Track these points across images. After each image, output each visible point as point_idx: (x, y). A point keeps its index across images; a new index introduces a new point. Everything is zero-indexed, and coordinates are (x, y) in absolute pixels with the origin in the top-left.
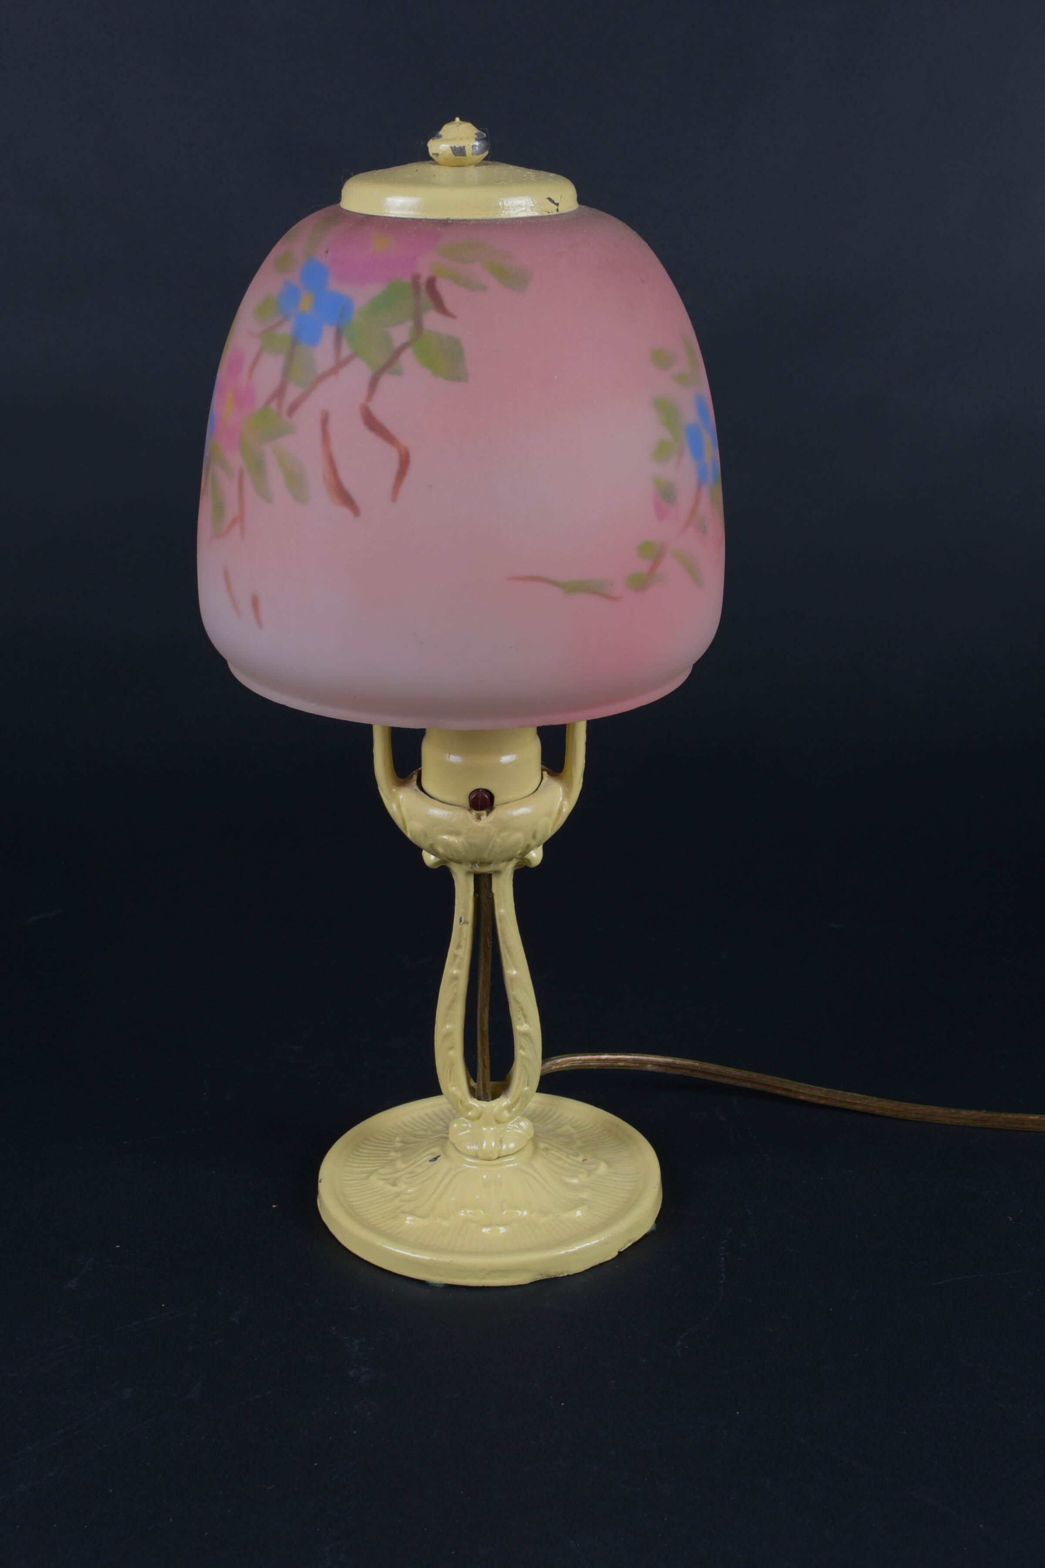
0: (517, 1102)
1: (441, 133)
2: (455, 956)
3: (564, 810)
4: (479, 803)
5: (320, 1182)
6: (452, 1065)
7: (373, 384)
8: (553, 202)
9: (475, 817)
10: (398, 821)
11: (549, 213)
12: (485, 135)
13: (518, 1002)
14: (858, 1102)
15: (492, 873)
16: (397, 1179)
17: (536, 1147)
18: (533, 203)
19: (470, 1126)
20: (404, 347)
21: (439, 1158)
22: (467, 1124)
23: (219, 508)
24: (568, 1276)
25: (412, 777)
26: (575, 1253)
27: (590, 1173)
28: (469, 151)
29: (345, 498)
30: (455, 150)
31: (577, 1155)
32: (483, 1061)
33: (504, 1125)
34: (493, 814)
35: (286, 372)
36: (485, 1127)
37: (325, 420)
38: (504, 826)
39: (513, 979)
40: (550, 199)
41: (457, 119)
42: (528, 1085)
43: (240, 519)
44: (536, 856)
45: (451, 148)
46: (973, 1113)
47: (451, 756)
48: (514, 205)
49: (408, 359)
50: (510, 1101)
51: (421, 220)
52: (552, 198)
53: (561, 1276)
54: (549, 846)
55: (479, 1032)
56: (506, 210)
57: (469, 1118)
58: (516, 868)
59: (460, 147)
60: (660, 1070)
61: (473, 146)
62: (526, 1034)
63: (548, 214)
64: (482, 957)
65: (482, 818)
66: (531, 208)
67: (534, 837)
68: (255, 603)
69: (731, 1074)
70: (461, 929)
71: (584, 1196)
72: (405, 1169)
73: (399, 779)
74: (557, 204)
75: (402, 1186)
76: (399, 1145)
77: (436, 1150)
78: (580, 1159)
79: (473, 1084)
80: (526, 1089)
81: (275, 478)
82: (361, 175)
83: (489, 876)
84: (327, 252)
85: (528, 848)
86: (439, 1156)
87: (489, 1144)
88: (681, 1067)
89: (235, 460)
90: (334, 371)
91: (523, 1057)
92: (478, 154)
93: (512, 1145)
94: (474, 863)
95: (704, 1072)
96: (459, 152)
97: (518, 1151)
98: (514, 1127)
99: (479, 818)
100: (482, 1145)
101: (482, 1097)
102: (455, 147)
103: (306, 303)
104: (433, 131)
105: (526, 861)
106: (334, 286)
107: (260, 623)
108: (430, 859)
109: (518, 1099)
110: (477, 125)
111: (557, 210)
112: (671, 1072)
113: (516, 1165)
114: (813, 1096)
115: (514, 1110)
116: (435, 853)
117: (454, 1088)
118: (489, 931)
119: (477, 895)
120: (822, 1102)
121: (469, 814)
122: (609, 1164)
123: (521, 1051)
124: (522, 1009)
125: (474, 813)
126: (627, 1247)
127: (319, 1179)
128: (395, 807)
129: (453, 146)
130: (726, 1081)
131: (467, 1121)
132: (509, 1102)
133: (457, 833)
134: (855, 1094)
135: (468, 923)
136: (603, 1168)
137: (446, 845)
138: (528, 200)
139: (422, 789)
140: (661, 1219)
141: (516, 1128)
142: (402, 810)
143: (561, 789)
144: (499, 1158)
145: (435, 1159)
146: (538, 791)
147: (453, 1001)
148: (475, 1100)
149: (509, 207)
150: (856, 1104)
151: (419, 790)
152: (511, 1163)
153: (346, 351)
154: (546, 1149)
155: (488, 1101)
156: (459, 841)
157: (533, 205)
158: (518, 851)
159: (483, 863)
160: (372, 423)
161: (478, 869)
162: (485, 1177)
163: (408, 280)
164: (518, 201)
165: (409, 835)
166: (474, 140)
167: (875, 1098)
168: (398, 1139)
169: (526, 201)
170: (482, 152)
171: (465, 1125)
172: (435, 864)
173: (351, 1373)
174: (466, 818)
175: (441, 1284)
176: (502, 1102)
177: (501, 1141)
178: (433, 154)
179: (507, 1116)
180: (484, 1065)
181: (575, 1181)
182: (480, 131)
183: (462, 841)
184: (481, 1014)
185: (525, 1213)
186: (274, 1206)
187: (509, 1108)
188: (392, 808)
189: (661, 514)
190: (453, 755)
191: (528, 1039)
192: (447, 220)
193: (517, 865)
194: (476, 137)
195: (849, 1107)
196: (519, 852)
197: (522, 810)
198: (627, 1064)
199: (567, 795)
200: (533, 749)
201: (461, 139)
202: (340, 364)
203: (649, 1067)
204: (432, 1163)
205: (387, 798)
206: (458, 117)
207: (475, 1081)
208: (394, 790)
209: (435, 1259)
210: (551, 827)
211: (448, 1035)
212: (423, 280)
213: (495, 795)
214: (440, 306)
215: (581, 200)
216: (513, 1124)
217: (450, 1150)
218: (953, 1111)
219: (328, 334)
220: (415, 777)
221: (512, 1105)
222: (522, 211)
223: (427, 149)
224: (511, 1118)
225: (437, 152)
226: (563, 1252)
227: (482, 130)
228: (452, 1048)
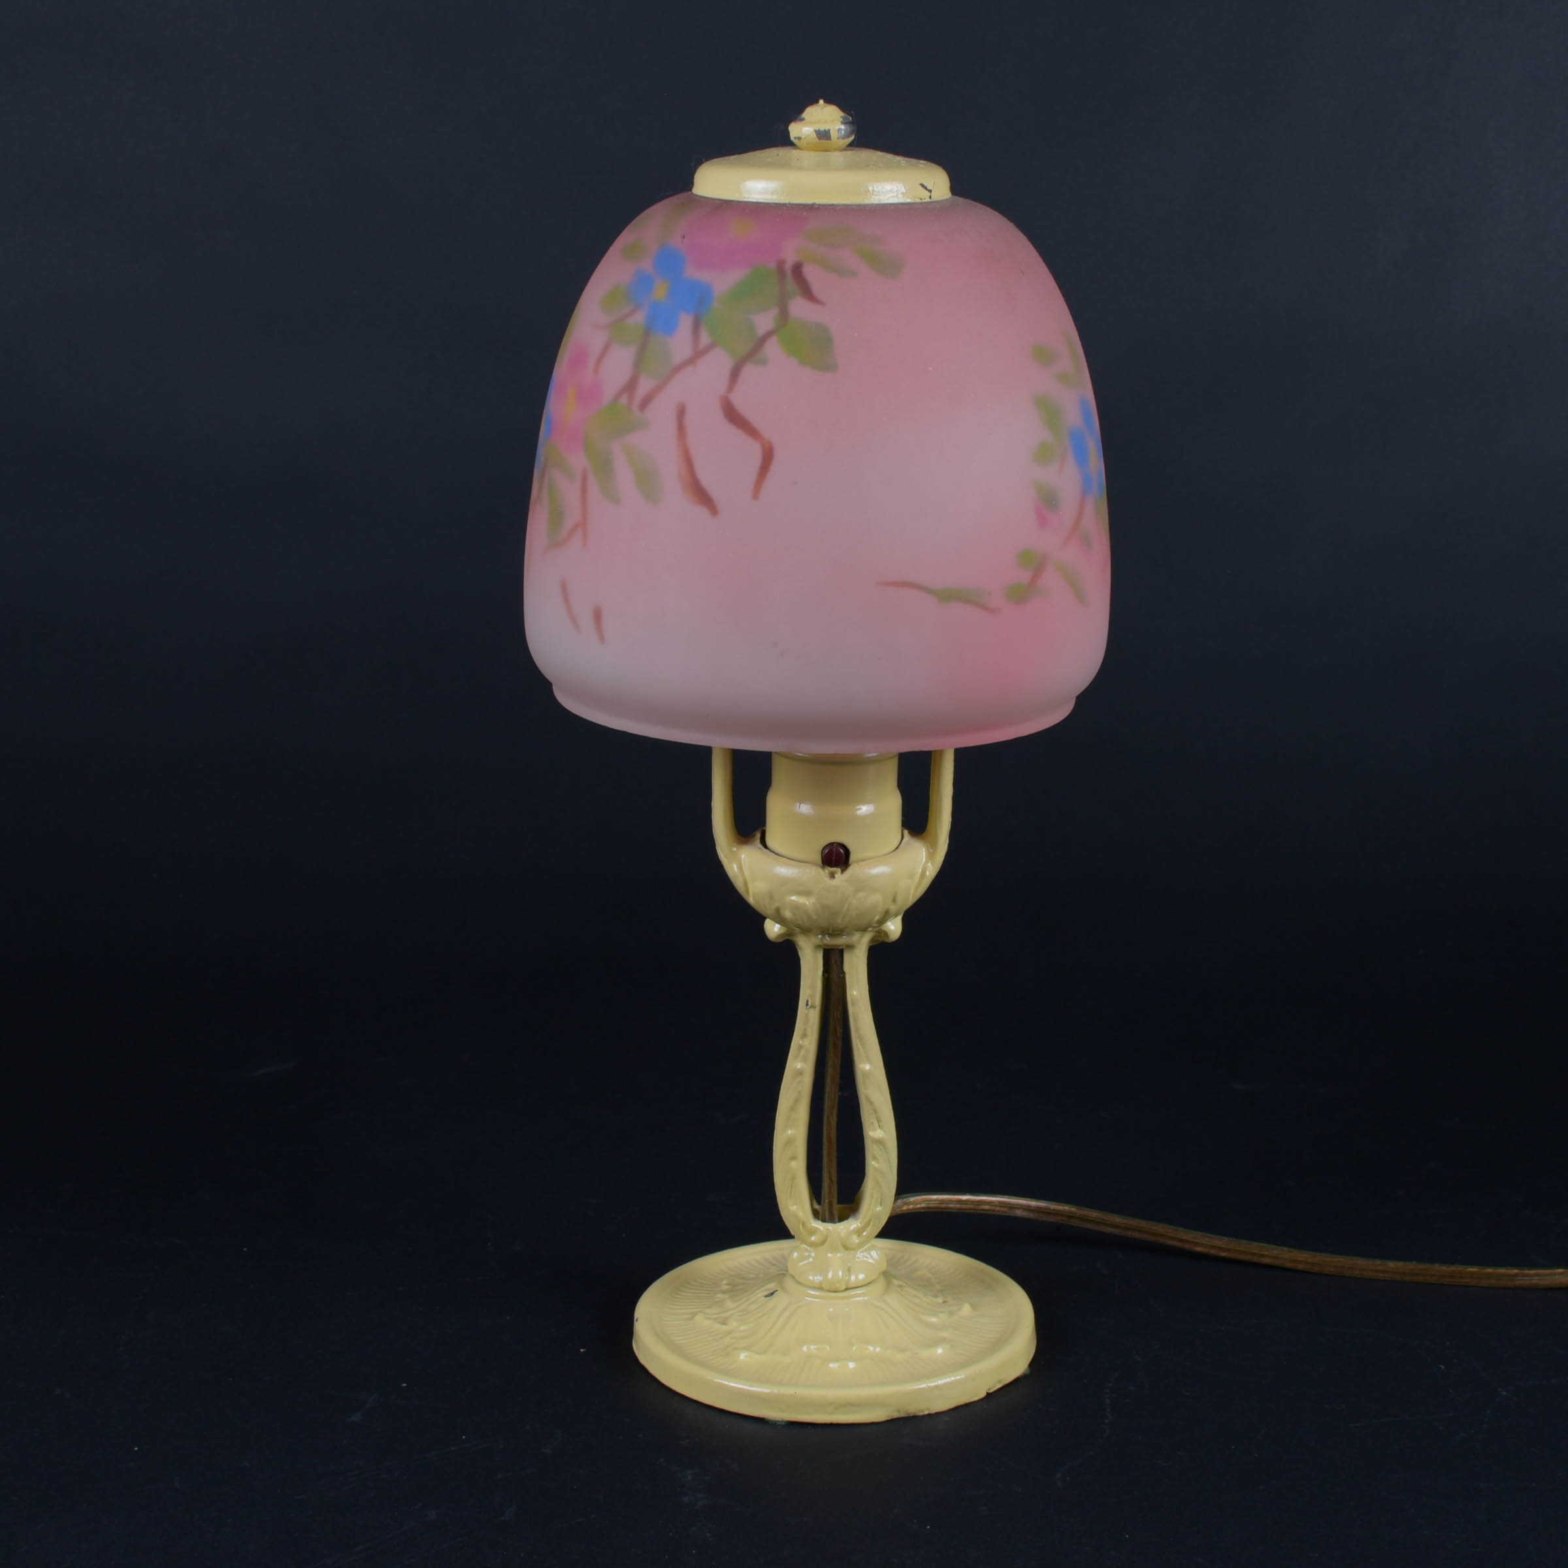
0: (868, 1224)
1: (804, 115)
2: (800, 1047)
3: (928, 873)
4: (834, 858)
5: (637, 1320)
6: (793, 1179)
7: (735, 374)
8: (926, 188)
9: (828, 875)
10: (739, 884)
11: (921, 199)
12: (850, 118)
13: (871, 1103)
14: (1266, 1253)
15: (844, 947)
16: (727, 1318)
17: (889, 1284)
18: (905, 188)
19: (813, 1255)
20: (768, 335)
21: (776, 1293)
22: (809, 1252)
23: (557, 516)
24: (929, 1415)
25: (754, 835)
26: (936, 1387)
27: (951, 1314)
28: (834, 134)
29: (702, 496)
30: (819, 134)
31: (936, 1296)
32: (830, 1173)
33: (852, 1252)
34: (850, 871)
35: (638, 365)
36: (830, 1253)
37: (681, 413)
38: (862, 885)
39: (866, 1075)
40: (922, 185)
41: (821, 102)
42: (881, 1205)
43: (582, 524)
44: (894, 928)
45: (815, 131)
46: (1400, 1264)
47: (802, 805)
48: (884, 190)
49: (772, 348)
50: (861, 1223)
51: (784, 205)
52: (925, 184)
53: (921, 1414)
54: (911, 917)
55: (825, 1140)
56: (876, 195)
57: (812, 1245)
58: (871, 944)
59: (825, 131)
60: (1032, 1216)
61: (839, 130)
62: (879, 1142)
63: (920, 201)
64: (831, 1049)
65: (836, 876)
66: (902, 193)
67: (894, 900)
68: (598, 615)
69: (1116, 1223)
70: (807, 1015)
71: (946, 1334)
72: (736, 1307)
73: (739, 837)
74: (930, 191)
75: (733, 1324)
76: (726, 1287)
77: (772, 1286)
78: (940, 1300)
79: (817, 1207)
80: (878, 1209)
81: (624, 476)
82: (715, 160)
83: (841, 952)
84: (684, 237)
85: (886, 916)
86: (776, 1291)
87: (835, 1273)
88: (1056, 1213)
89: (578, 461)
90: (691, 361)
91: (876, 1169)
92: (844, 138)
93: (861, 1276)
94: (825, 932)
95: (1081, 1219)
96: (824, 135)
97: (869, 1283)
98: (864, 1256)
99: (832, 876)
100: (827, 1275)
101: (827, 1219)
102: (819, 130)
103: (660, 291)
104: (795, 114)
105: (883, 935)
106: (691, 272)
107: (602, 638)
108: (773, 929)
109: (870, 1221)
110: (842, 108)
111: (930, 197)
112: (1045, 1218)
113: (866, 1298)
114: (1213, 1247)
115: (865, 1233)
116: (780, 920)
117: (795, 1207)
118: (839, 1016)
119: (826, 975)
120: (1223, 1254)
121: (821, 870)
122: (974, 1307)
123: (873, 1163)
124: (875, 1111)
125: (829, 869)
126: (996, 1389)
127: (635, 1320)
128: (735, 867)
129: (817, 129)
130: (1108, 1230)
131: (809, 1248)
132: (859, 1225)
133: (807, 893)
134: (1261, 1244)
135: (815, 1007)
136: (966, 1309)
137: (796, 907)
138: (899, 185)
139: (766, 846)
140: (1033, 1364)
141: (867, 1257)
142: (744, 870)
143: (924, 850)
144: (847, 1289)
145: (772, 1294)
146: (898, 849)
147: (797, 1101)
148: (820, 1222)
149: (879, 192)
150: (1263, 1256)
151: (763, 849)
152: (859, 1296)
153: (705, 339)
154: (900, 1286)
155: (834, 1222)
156: (809, 902)
157: (904, 191)
158: (874, 917)
159: (835, 932)
160: (733, 415)
161: (828, 941)
162: (831, 1310)
163: (772, 266)
164: (888, 187)
165: (751, 900)
166: (840, 123)
167: (1286, 1249)
168: (725, 1282)
169: (897, 187)
170: (848, 137)
171: (807, 1254)
172: (780, 936)
173: (686, 1499)
174: (818, 876)
175: (782, 1421)
176: (851, 1225)
177: (849, 1270)
178: (795, 138)
179: (857, 1241)
180: (831, 1179)
181: (934, 1320)
182: (845, 115)
183: (813, 903)
184: (828, 1118)
185: (878, 1349)
186: (582, 1350)
187: (859, 1232)
188: (732, 869)
189: (1042, 522)
190: (803, 803)
191: (882, 1147)
192: (813, 205)
193: (872, 940)
194: (841, 120)
195: (1255, 1259)
196: (877, 918)
197: (880, 870)
198: (993, 1208)
199: (931, 856)
200: (893, 803)
201: (826, 122)
202: (698, 354)
203: (1019, 1213)
204: (768, 1298)
205: (726, 856)
206: (822, 98)
207: (819, 1203)
208: (735, 849)
209: (776, 1391)
210: (912, 891)
211: (789, 1142)
212: (788, 266)
213: (850, 850)
214: (807, 292)
215: (955, 189)
216: (862, 1252)
217: (789, 1282)
218: (1378, 1262)
219: (685, 323)
220: (758, 835)
221: (862, 1228)
222: (893, 197)
223: (788, 133)
224: (860, 1245)
225: (799, 136)
226: (923, 1386)
227: (848, 114)
228: (793, 1158)
